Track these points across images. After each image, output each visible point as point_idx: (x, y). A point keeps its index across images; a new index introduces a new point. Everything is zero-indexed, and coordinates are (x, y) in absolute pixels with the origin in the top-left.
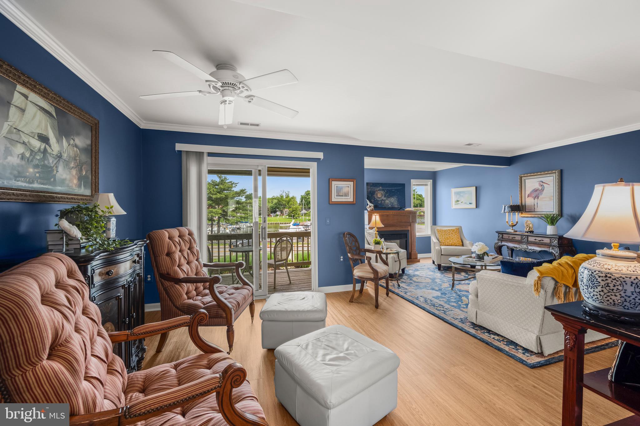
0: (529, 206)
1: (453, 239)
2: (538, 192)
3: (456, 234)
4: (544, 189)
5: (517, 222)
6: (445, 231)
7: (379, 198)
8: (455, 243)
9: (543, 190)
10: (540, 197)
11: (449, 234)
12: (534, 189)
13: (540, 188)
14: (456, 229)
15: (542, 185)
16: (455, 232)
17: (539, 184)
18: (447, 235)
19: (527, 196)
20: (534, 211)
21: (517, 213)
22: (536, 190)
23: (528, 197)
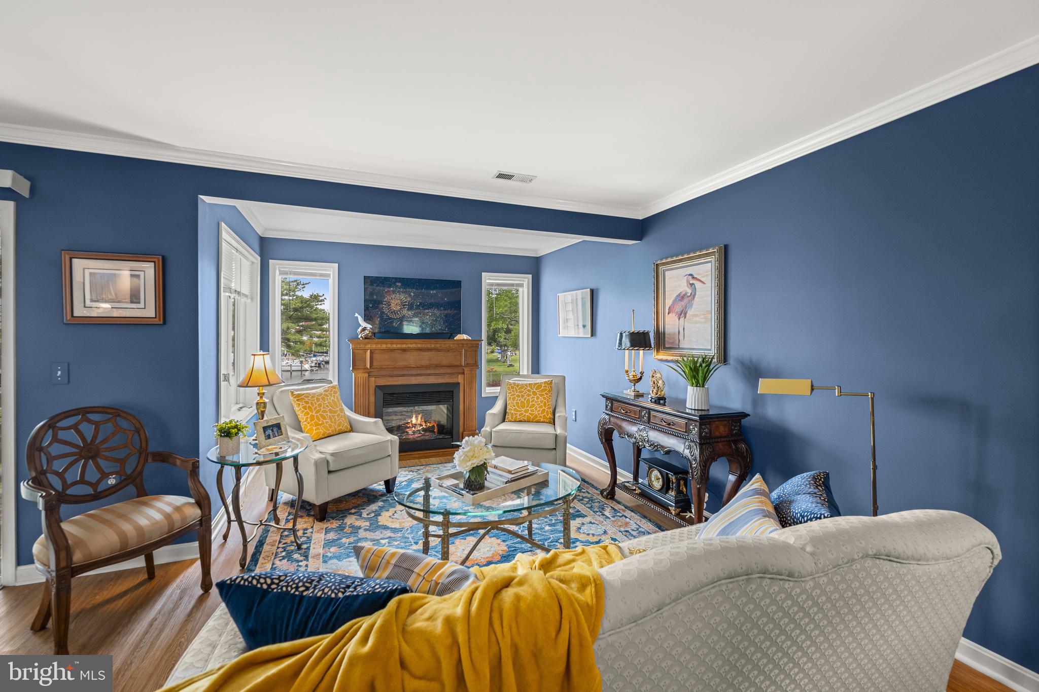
0: (669, 334)
1: (533, 405)
2: (686, 300)
3: (541, 395)
4: (695, 294)
5: (642, 373)
6: (522, 386)
7: (395, 312)
8: (536, 416)
9: (694, 298)
10: (690, 312)
11: (529, 395)
12: (679, 294)
13: (689, 291)
14: (545, 382)
15: (692, 285)
16: (542, 391)
17: (688, 281)
18: (523, 396)
19: (667, 311)
20: (679, 348)
21: (641, 352)
22: (681, 297)
23: (668, 314)
